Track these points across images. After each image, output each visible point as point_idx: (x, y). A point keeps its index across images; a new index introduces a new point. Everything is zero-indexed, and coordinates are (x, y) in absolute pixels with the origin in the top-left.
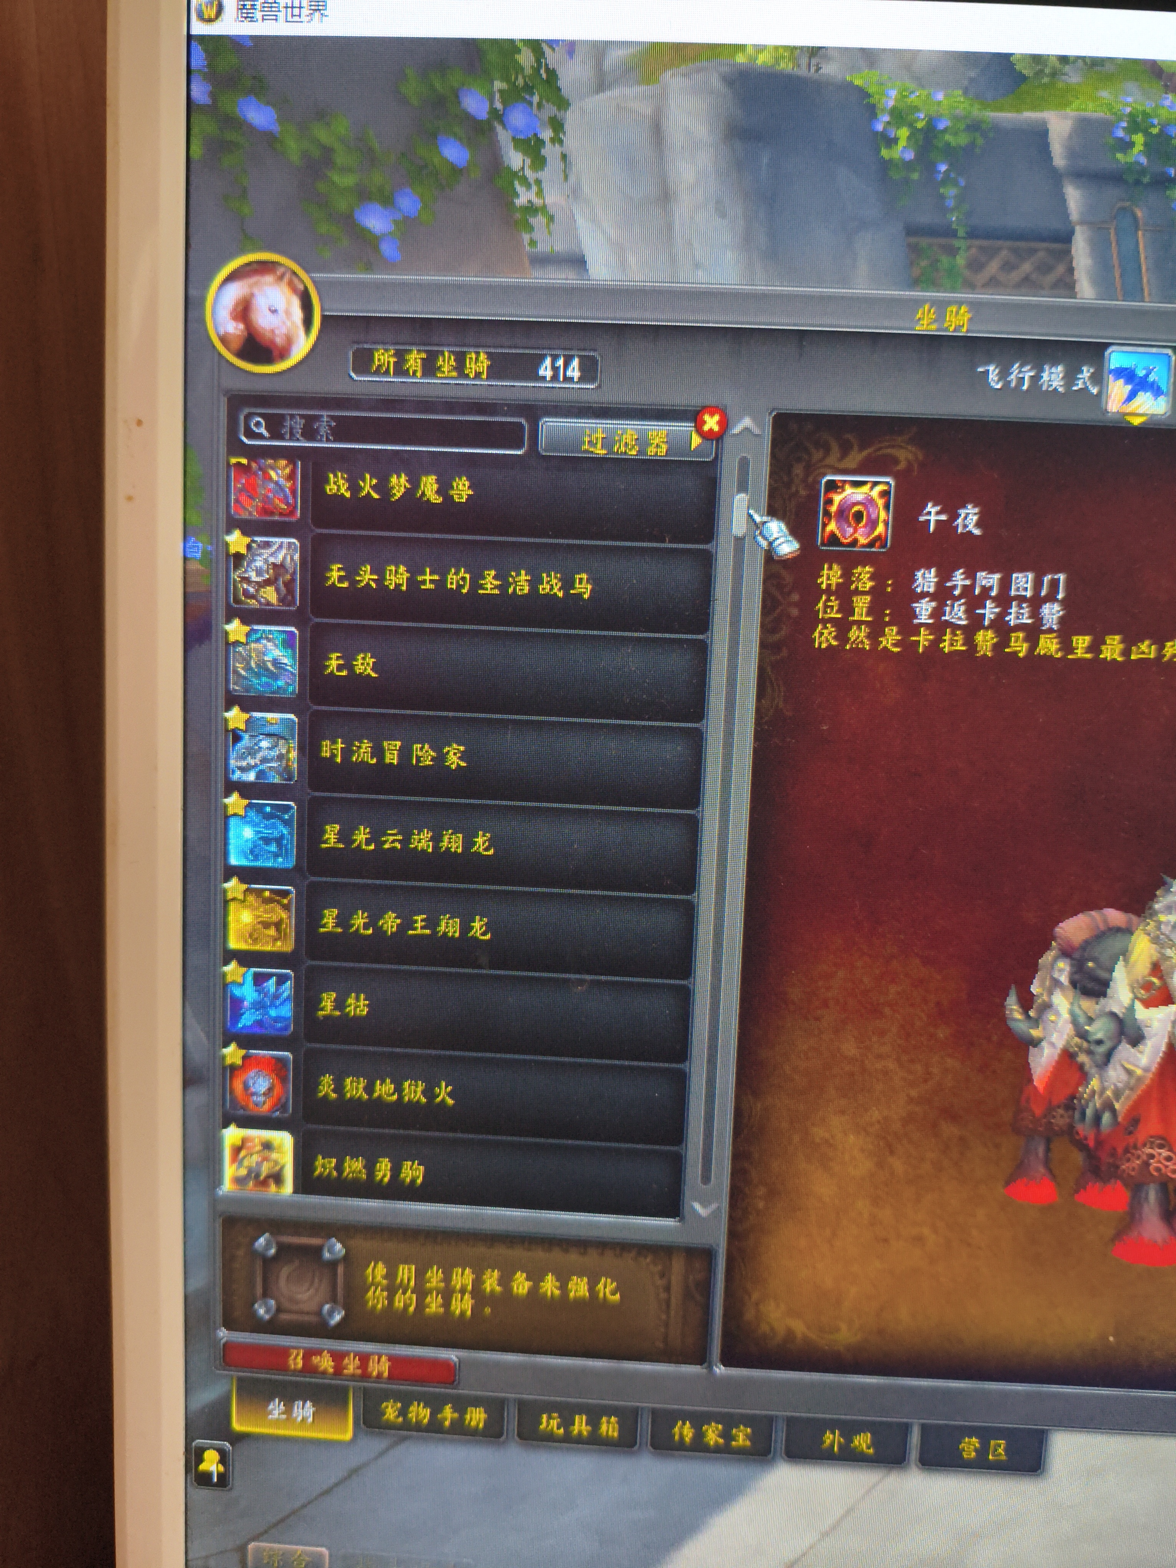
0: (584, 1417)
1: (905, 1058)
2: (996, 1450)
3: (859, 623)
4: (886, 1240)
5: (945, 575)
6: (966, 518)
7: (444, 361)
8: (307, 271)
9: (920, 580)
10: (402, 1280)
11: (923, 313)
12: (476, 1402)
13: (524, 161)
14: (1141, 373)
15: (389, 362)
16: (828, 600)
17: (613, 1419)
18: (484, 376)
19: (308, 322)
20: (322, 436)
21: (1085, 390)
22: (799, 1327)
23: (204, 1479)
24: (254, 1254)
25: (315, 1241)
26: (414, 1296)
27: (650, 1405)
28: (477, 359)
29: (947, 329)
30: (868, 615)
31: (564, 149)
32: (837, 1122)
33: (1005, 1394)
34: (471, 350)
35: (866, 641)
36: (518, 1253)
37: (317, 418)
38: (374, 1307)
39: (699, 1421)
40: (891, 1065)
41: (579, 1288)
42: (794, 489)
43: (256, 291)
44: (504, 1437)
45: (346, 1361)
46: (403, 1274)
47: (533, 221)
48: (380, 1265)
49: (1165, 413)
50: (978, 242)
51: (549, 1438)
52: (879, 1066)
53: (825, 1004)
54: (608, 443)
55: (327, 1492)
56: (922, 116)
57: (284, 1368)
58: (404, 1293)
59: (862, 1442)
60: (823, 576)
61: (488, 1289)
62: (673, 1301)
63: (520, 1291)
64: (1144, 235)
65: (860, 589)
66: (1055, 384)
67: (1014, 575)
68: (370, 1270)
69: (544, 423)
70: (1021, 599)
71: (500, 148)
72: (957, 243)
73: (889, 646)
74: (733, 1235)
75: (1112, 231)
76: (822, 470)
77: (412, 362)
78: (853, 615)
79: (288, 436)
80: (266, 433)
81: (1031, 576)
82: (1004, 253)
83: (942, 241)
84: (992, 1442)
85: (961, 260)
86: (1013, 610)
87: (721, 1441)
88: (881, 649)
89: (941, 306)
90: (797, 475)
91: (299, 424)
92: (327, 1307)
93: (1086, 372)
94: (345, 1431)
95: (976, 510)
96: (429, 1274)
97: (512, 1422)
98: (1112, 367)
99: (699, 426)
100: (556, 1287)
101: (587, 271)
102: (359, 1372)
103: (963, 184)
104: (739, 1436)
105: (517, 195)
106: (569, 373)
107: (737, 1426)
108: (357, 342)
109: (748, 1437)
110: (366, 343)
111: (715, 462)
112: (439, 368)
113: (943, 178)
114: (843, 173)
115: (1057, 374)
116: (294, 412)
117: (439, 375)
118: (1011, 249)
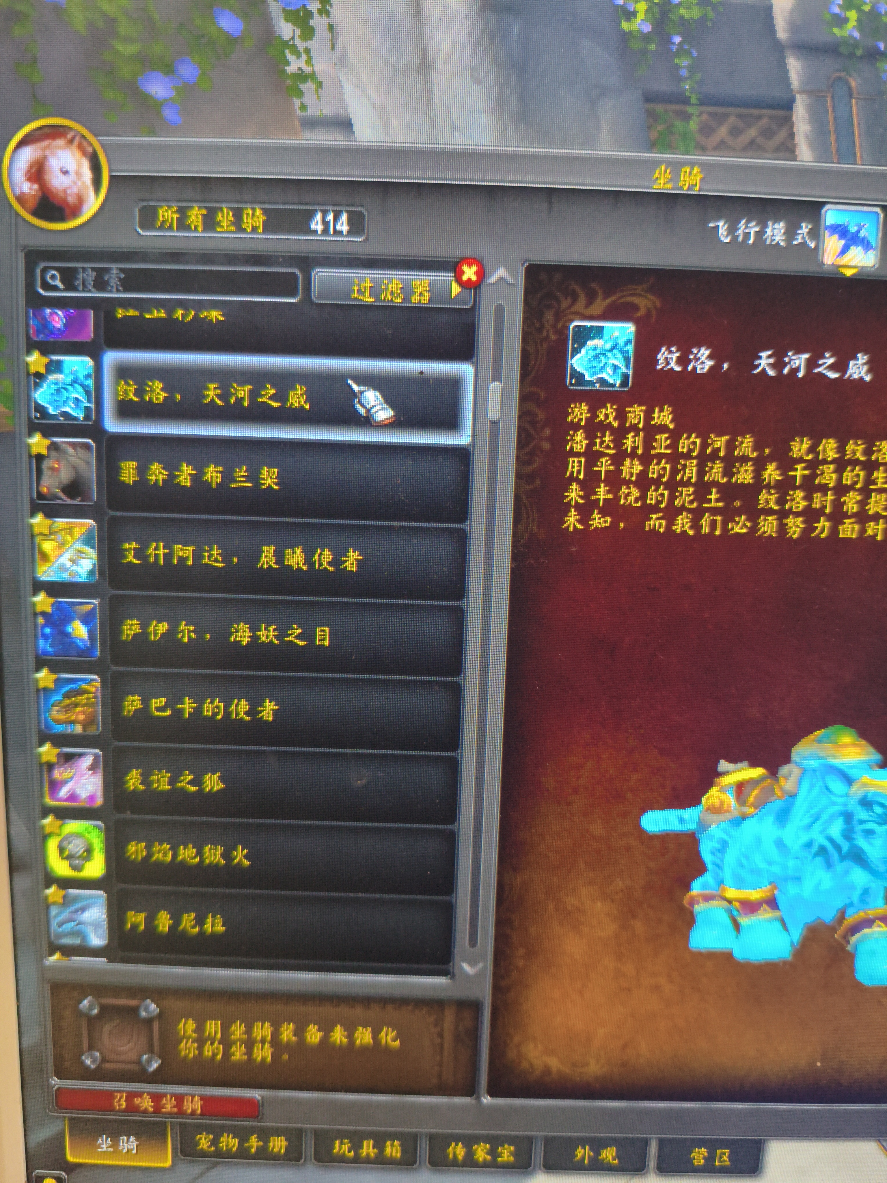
0: (371, 1142)
2: (721, 1157)
4: (629, 990)
7: (223, 216)
8: (96, 135)
10: (209, 1034)
11: (660, 173)
12: (278, 1132)
13: (294, 31)
14: (853, 229)
15: (172, 218)
17: (396, 1143)
18: (261, 230)
19: (97, 182)
20: (112, 287)
21: (804, 244)
22: (554, 1063)
24: (80, 1014)
25: (133, 1003)
26: (221, 1047)
27: (428, 1130)
28: (253, 215)
29: (681, 188)
31: (331, 20)
32: (585, 891)
33: (730, 1112)
34: (248, 206)
36: (310, 1009)
37: (107, 270)
38: (186, 1056)
39: (469, 1141)
41: (364, 1036)
42: (545, 334)
43: (48, 153)
44: (302, 1161)
45: (164, 1101)
46: (210, 1028)
47: (303, 87)
48: (190, 1021)
49: (874, 266)
50: (709, 109)
51: (342, 1160)
53: (576, 791)
54: (375, 291)
57: (111, 1109)
58: (212, 1044)
59: (609, 1154)
60: (571, 413)
61: (285, 1039)
62: (446, 1046)
63: (313, 1040)
64: (857, 103)
66: (777, 238)
68: (181, 1025)
69: (317, 273)
71: (272, 18)
72: (690, 109)
74: (497, 989)
75: (829, 100)
76: (569, 317)
77: (193, 217)
79: (81, 288)
80: (61, 286)
82: (732, 119)
83: (677, 107)
84: (719, 1152)
85: (693, 125)
87: (489, 1157)
89: (676, 167)
90: (548, 321)
91: (91, 276)
92: (145, 1057)
93: (805, 228)
94: (166, 1159)
96: (233, 1028)
97: (309, 1146)
98: (828, 223)
99: (458, 274)
100: (344, 1036)
101: (354, 133)
102: (175, 1110)
103: (695, 54)
104: (504, 1153)
105: (288, 63)
106: (338, 227)
107: (502, 1145)
108: (143, 200)
109: (511, 1154)
110: (152, 200)
111: (473, 309)
112: (219, 224)
113: (678, 49)
114: (586, 43)
115: (780, 230)
116: (86, 265)
117: (219, 229)
118: (738, 115)
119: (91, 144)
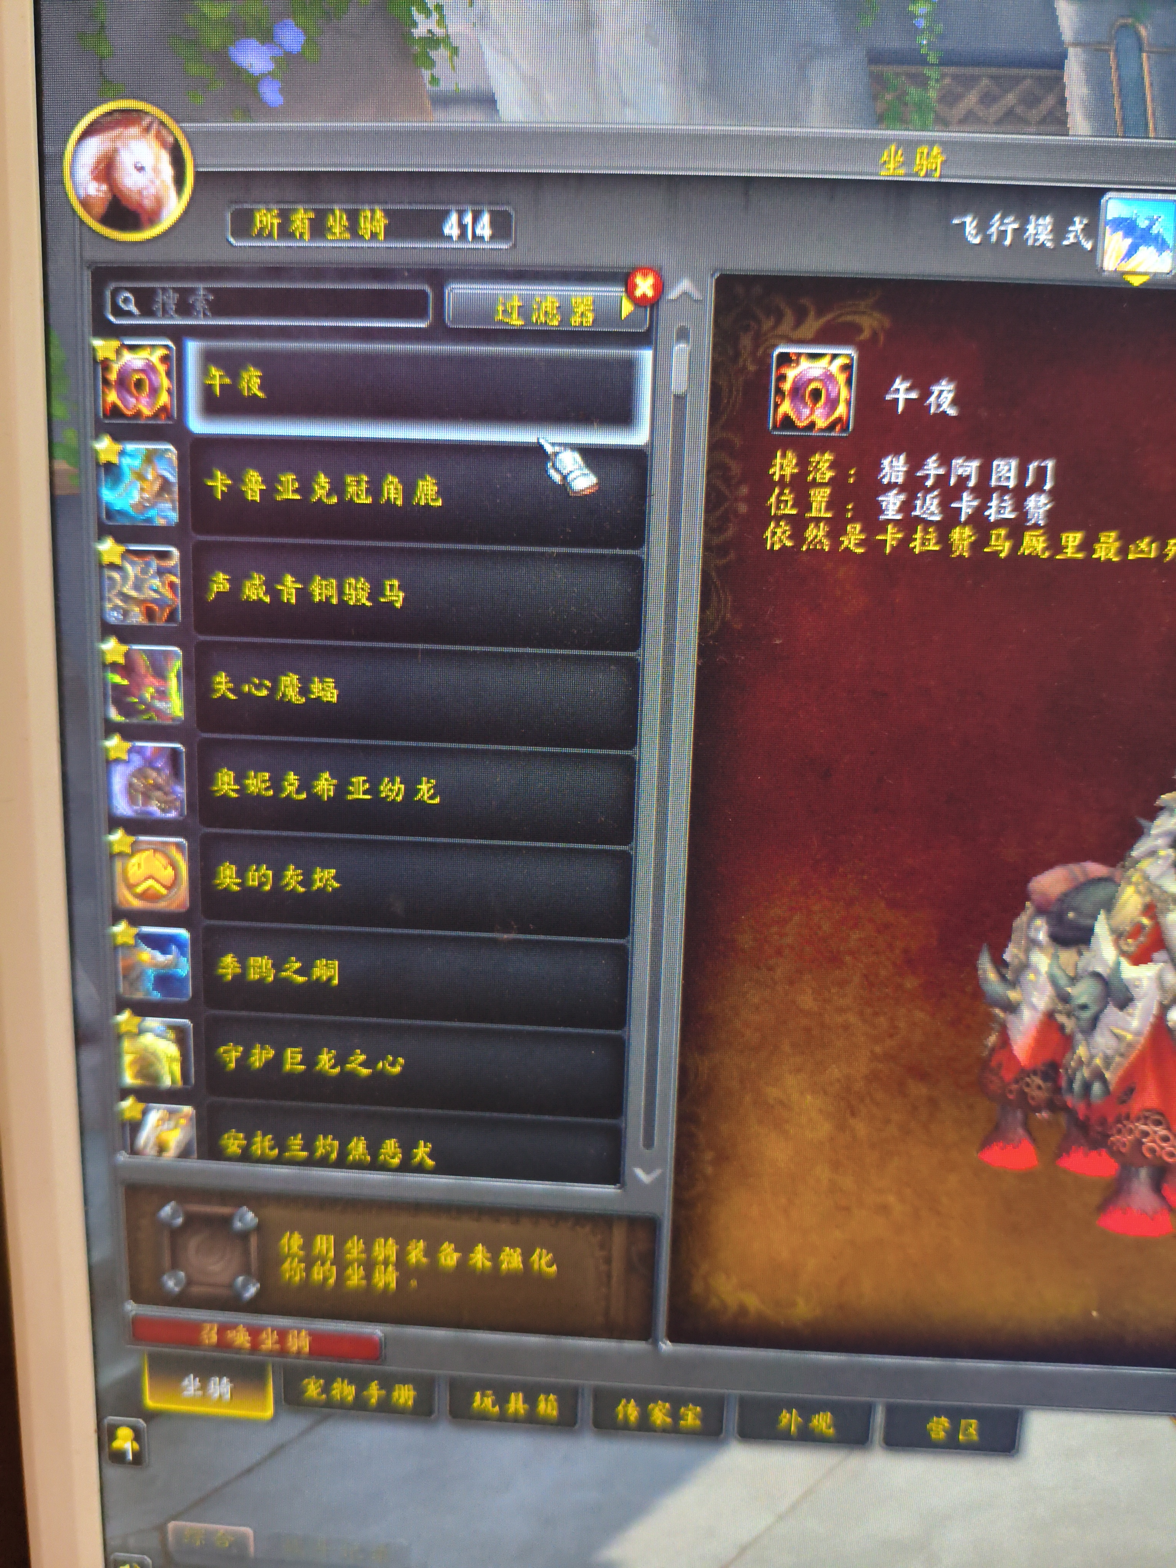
0: (520, 1395)
1: (869, 1011)
2: (966, 1430)
3: (817, 520)
4: (847, 1209)
5: (916, 463)
6: (939, 396)
7: (335, 221)
8: (177, 121)
9: (887, 470)
10: (320, 1252)
11: (889, 155)
12: (404, 1380)
14: (1143, 224)
15: (272, 224)
16: (781, 493)
17: (552, 1397)
18: (381, 237)
19: (179, 181)
20: (199, 312)
21: (1077, 245)
22: (752, 1302)
23: (118, 1457)
24: (160, 1224)
25: (225, 1210)
26: (334, 1268)
27: (592, 1383)
28: (372, 218)
29: (917, 174)
30: (827, 509)
32: (791, 1081)
33: (979, 1372)
34: (367, 207)
35: (825, 541)
36: (442, 1222)
37: (192, 291)
38: (291, 1280)
39: (644, 1400)
40: (852, 1018)
41: (511, 1259)
42: (741, 363)
43: (119, 144)
44: (434, 1416)
45: (264, 1335)
46: (321, 1244)
47: (433, 54)
48: (296, 1235)
49: (1171, 271)
50: (952, 70)
51: (482, 1418)
52: (839, 1019)
53: (779, 952)
54: (525, 311)
55: (249, 1471)
57: (197, 1343)
58: (323, 1264)
59: (822, 1422)
60: (775, 465)
61: (414, 1261)
62: (615, 1274)
63: (448, 1262)
64: (1149, 57)
65: (818, 480)
66: (1042, 238)
67: (995, 463)
68: (285, 1240)
69: (451, 290)
70: (1004, 490)
72: (927, 71)
73: (851, 547)
74: (680, 1203)
75: (1112, 54)
76: (772, 341)
77: (298, 223)
78: (809, 509)
79: (160, 313)
80: (136, 311)
81: (1014, 463)
82: (985, 82)
83: (913, 69)
84: (963, 1422)
85: (932, 92)
86: (994, 503)
87: (668, 1420)
88: (843, 551)
89: (909, 147)
90: (745, 348)
91: (172, 299)
92: (240, 1279)
93: (1079, 224)
94: (264, 1408)
95: (951, 387)
96: (349, 1244)
97: (442, 1399)
98: (1110, 217)
99: (630, 290)
100: (486, 1259)
101: (497, 111)
102: (277, 1346)
104: (687, 1415)
105: (415, 24)
106: (479, 232)
107: (686, 1405)
108: (236, 202)
109: (696, 1416)
110: (246, 202)
111: (648, 333)
112: (330, 229)
115: (1046, 227)
116: (166, 285)
117: (330, 237)
118: (992, 77)
119: (171, 133)
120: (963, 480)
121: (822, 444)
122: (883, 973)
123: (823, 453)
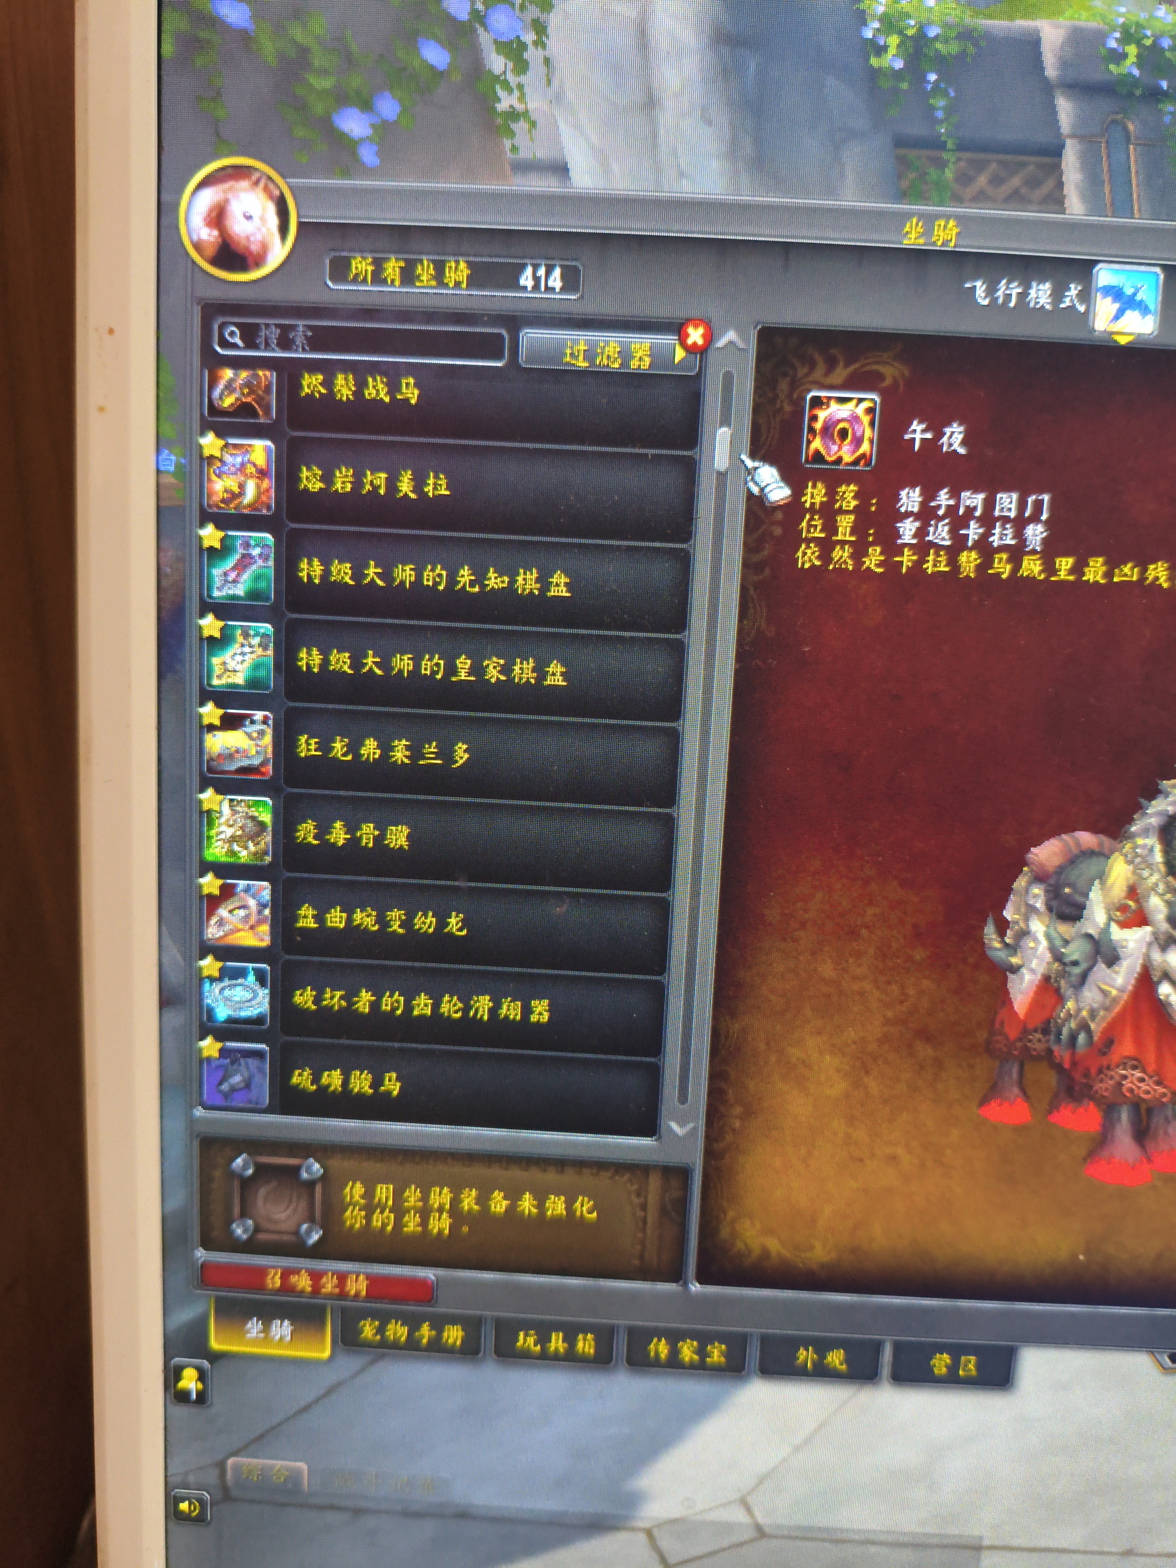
0: (561, 1335)
1: (882, 979)
2: (966, 1365)
3: (843, 543)
4: (861, 1160)
5: (929, 495)
6: (951, 436)
7: (423, 270)
8: (283, 176)
9: (904, 500)
10: (380, 1200)
11: (911, 227)
12: (453, 1320)
13: (506, 64)
14: (1129, 291)
15: (366, 271)
16: (812, 519)
17: (589, 1336)
18: (464, 285)
19: (283, 229)
20: (297, 346)
21: (1072, 308)
22: (774, 1245)
23: (182, 1397)
24: (232, 1175)
25: (292, 1161)
26: (392, 1216)
27: (627, 1322)
28: (456, 268)
29: (934, 244)
30: (851, 534)
31: (547, 53)
32: (812, 1042)
33: (976, 1312)
34: (452, 258)
35: (850, 562)
36: (495, 1172)
37: (293, 327)
38: (352, 1226)
39: (674, 1338)
40: (867, 985)
41: (556, 1206)
42: (778, 405)
43: (230, 196)
44: (481, 1355)
45: (324, 1280)
46: (381, 1193)
47: (514, 126)
48: (358, 1185)
49: (1153, 333)
50: (967, 155)
51: (525, 1355)
52: (856, 987)
53: (803, 925)
54: (589, 355)
55: (307, 1408)
56: (912, 23)
57: (261, 1287)
58: (382, 1212)
59: (836, 1358)
60: (806, 494)
61: (466, 1208)
62: (650, 1220)
63: (498, 1209)
64: (1135, 149)
65: (844, 508)
66: (1042, 301)
67: (999, 496)
68: (348, 1189)
69: (525, 334)
70: (1006, 520)
71: (482, 51)
72: (945, 156)
73: (872, 567)
74: (710, 1154)
75: (1103, 145)
76: (807, 386)
77: (390, 270)
78: (836, 534)
79: (263, 346)
80: (241, 344)
81: (1015, 496)
82: (994, 165)
83: (931, 153)
84: (963, 1358)
85: (949, 174)
86: (997, 531)
87: (696, 1357)
88: (864, 570)
89: (929, 220)
90: (782, 391)
91: (274, 334)
92: (305, 1227)
93: (1074, 290)
94: (323, 1350)
95: (961, 429)
96: (407, 1194)
97: (489, 1340)
98: (1100, 285)
99: (683, 339)
100: (532, 1206)
101: (570, 179)
102: (337, 1290)
103: (952, 94)
104: (713, 1353)
105: (499, 100)
106: (551, 283)
107: (712, 1343)
108: (334, 250)
109: (723, 1353)
110: (343, 251)
111: (699, 375)
112: (418, 277)
113: (932, 89)
114: (831, 81)
115: (1045, 291)
116: (267, 322)
117: (418, 284)
118: (1000, 162)
119: (278, 187)
120: (970, 510)
121: (848, 477)
122: (894, 945)
123: (848, 485)
